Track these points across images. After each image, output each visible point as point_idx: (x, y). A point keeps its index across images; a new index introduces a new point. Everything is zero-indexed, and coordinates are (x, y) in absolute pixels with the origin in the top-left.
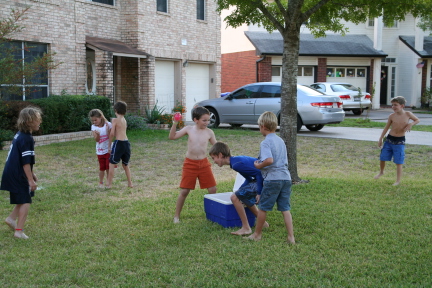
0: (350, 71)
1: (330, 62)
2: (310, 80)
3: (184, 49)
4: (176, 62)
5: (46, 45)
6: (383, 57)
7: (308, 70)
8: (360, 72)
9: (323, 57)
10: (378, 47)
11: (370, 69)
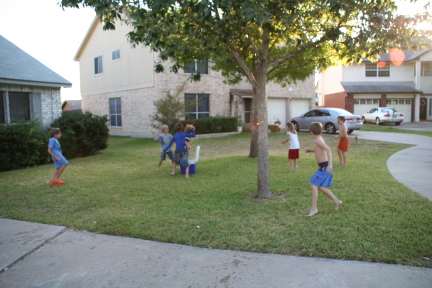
0: (401, 101)
1: (388, 97)
2: (377, 106)
3: (290, 93)
4: (286, 99)
5: (208, 95)
6: (421, 93)
7: (375, 101)
8: (408, 101)
9: (384, 94)
10: (418, 88)
11: (413, 100)
